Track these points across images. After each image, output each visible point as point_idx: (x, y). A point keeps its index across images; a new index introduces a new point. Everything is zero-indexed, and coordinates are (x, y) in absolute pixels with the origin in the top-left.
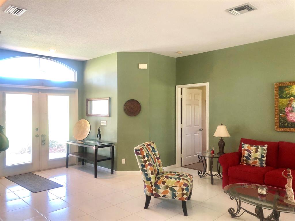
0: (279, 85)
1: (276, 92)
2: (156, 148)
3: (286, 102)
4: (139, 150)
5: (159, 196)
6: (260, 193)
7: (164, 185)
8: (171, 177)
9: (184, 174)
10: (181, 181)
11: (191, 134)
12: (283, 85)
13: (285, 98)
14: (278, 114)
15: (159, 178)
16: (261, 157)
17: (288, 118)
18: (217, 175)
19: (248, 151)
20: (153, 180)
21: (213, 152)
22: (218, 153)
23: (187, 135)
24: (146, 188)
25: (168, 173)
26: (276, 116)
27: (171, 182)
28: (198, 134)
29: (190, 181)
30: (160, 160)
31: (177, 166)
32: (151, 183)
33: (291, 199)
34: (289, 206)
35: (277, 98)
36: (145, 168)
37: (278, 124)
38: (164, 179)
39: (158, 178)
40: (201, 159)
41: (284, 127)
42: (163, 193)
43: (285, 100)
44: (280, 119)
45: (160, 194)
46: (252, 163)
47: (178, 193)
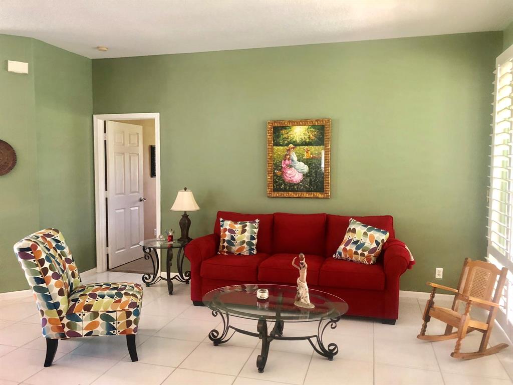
0: (273, 124)
1: (270, 136)
2: (64, 242)
3: (283, 152)
4: (28, 249)
5: (79, 335)
6: (261, 297)
7: (89, 313)
8: (102, 294)
9: (126, 284)
10: (124, 298)
11: (124, 209)
12: (279, 125)
13: (281, 146)
14: (273, 171)
15: (76, 300)
16: (251, 240)
17: (285, 177)
18: (177, 277)
19: (231, 231)
20: (63, 307)
21: (171, 238)
22: (179, 240)
23: (117, 211)
24: (48, 324)
25: (94, 288)
26: (269, 174)
27: (102, 305)
28: (137, 208)
29: (139, 296)
30: (73, 264)
31: (98, 272)
32: (60, 313)
33: (305, 300)
34: (302, 311)
35: (271, 145)
36: (44, 285)
37: (271, 186)
38: (90, 301)
39: (73, 300)
40: (149, 254)
41: (279, 191)
42: (86, 329)
43: (281, 148)
44: (275, 178)
45: (80, 332)
46: (237, 251)
47: (119, 323)
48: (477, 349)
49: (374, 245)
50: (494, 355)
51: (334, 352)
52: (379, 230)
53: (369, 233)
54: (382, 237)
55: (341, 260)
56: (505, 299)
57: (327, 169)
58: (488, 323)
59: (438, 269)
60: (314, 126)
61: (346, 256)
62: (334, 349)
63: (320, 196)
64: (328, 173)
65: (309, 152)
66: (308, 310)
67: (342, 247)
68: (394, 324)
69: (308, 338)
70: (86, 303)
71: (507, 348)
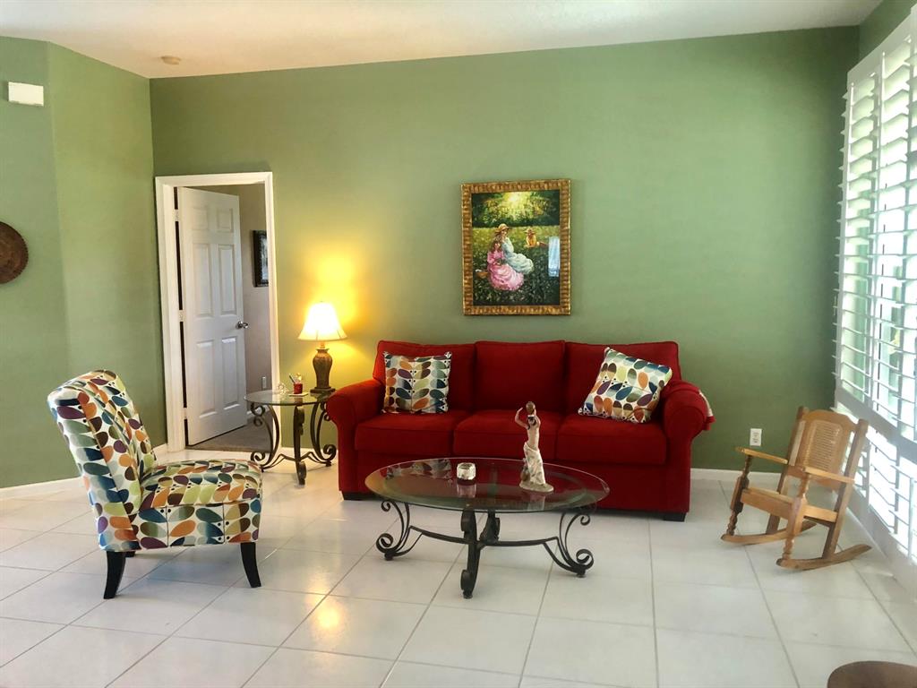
0: (472, 189)
1: (466, 209)
2: (125, 392)
3: (490, 237)
5: (162, 545)
7: (177, 508)
8: (197, 477)
9: (234, 462)
10: (234, 484)
11: (212, 341)
12: (481, 191)
13: (487, 226)
14: (471, 271)
15: (153, 488)
16: (438, 387)
17: (494, 280)
18: (310, 455)
19: (403, 373)
20: (134, 498)
21: (299, 389)
22: (312, 391)
23: (201, 345)
24: (109, 528)
26: (465, 275)
27: (200, 494)
28: (234, 340)
29: (257, 480)
30: (142, 430)
31: (170, 450)
32: (129, 507)
33: (538, 479)
35: (468, 225)
36: (102, 462)
37: (470, 296)
38: (178, 488)
39: (148, 488)
40: (260, 415)
41: (484, 305)
42: (174, 533)
43: (486, 230)
44: (476, 282)
45: (164, 540)
46: (415, 406)
47: (227, 523)
48: (820, 555)
49: (647, 391)
50: (848, 563)
51: (586, 564)
52: (654, 366)
53: (638, 372)
54: (660, 377)
55: (592, 417)
56: (864, 473)
57: (566, 264)
58: (837, 510)
59: (753, 431)
60: (542, 192)
61: (600, 410)
62: (587, 558)
63: (554, 311)
64: (568, 271)
65: (535, 237)
66: (542, 494)
67: (593, 395)
68: (683, 520)
69: (543, 542)
70: (171, 492)
71: (869, 551)
